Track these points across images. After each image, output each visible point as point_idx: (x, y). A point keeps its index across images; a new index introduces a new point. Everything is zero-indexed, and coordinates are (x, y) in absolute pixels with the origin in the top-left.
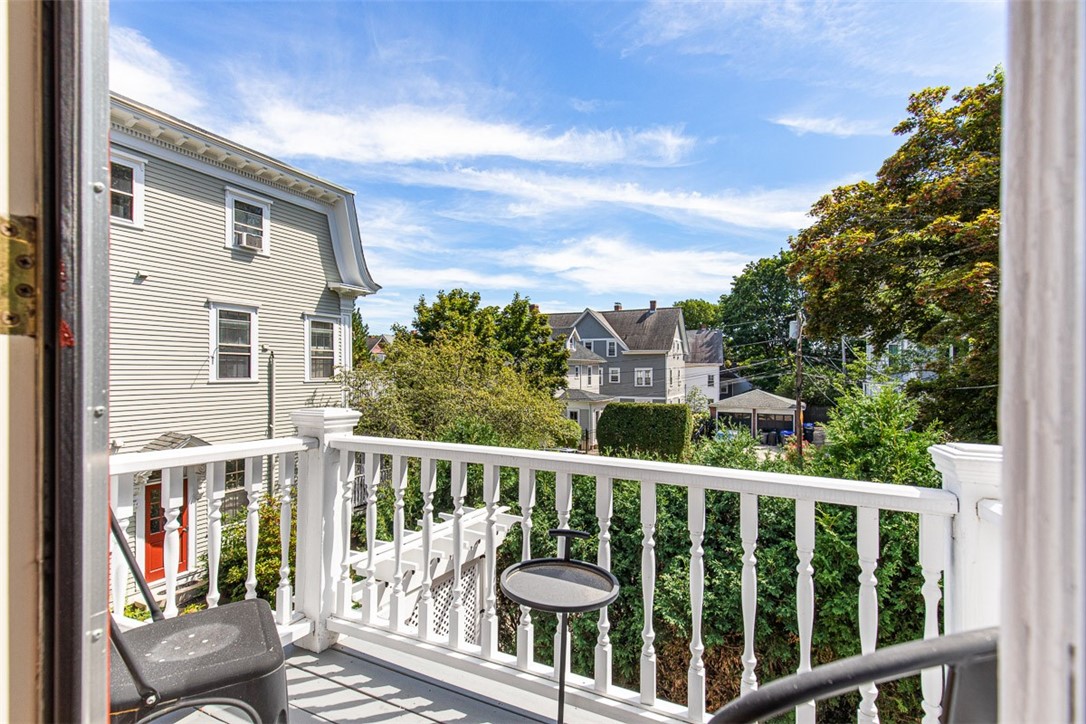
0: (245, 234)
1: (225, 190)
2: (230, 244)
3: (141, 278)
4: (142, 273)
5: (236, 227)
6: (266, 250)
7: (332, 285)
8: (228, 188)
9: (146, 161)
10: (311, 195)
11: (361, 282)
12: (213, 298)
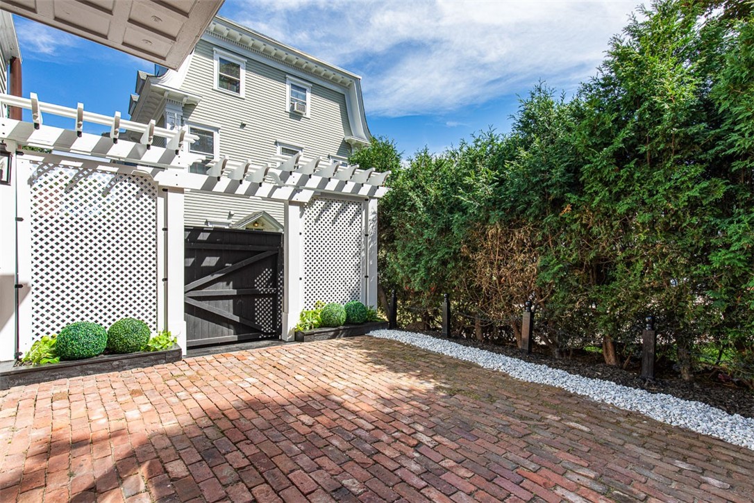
0: (296, 103)
1: (286, 78)
2: (288, 109)
3: (243, 125)
4: (244, 122)
5: (292, 99)
6: (308, 114)
7: (347, 138)
8: (287, 76)
9: (246, 61)
10: (334, 81)
11: (365, 138)
12: (279, 140)
